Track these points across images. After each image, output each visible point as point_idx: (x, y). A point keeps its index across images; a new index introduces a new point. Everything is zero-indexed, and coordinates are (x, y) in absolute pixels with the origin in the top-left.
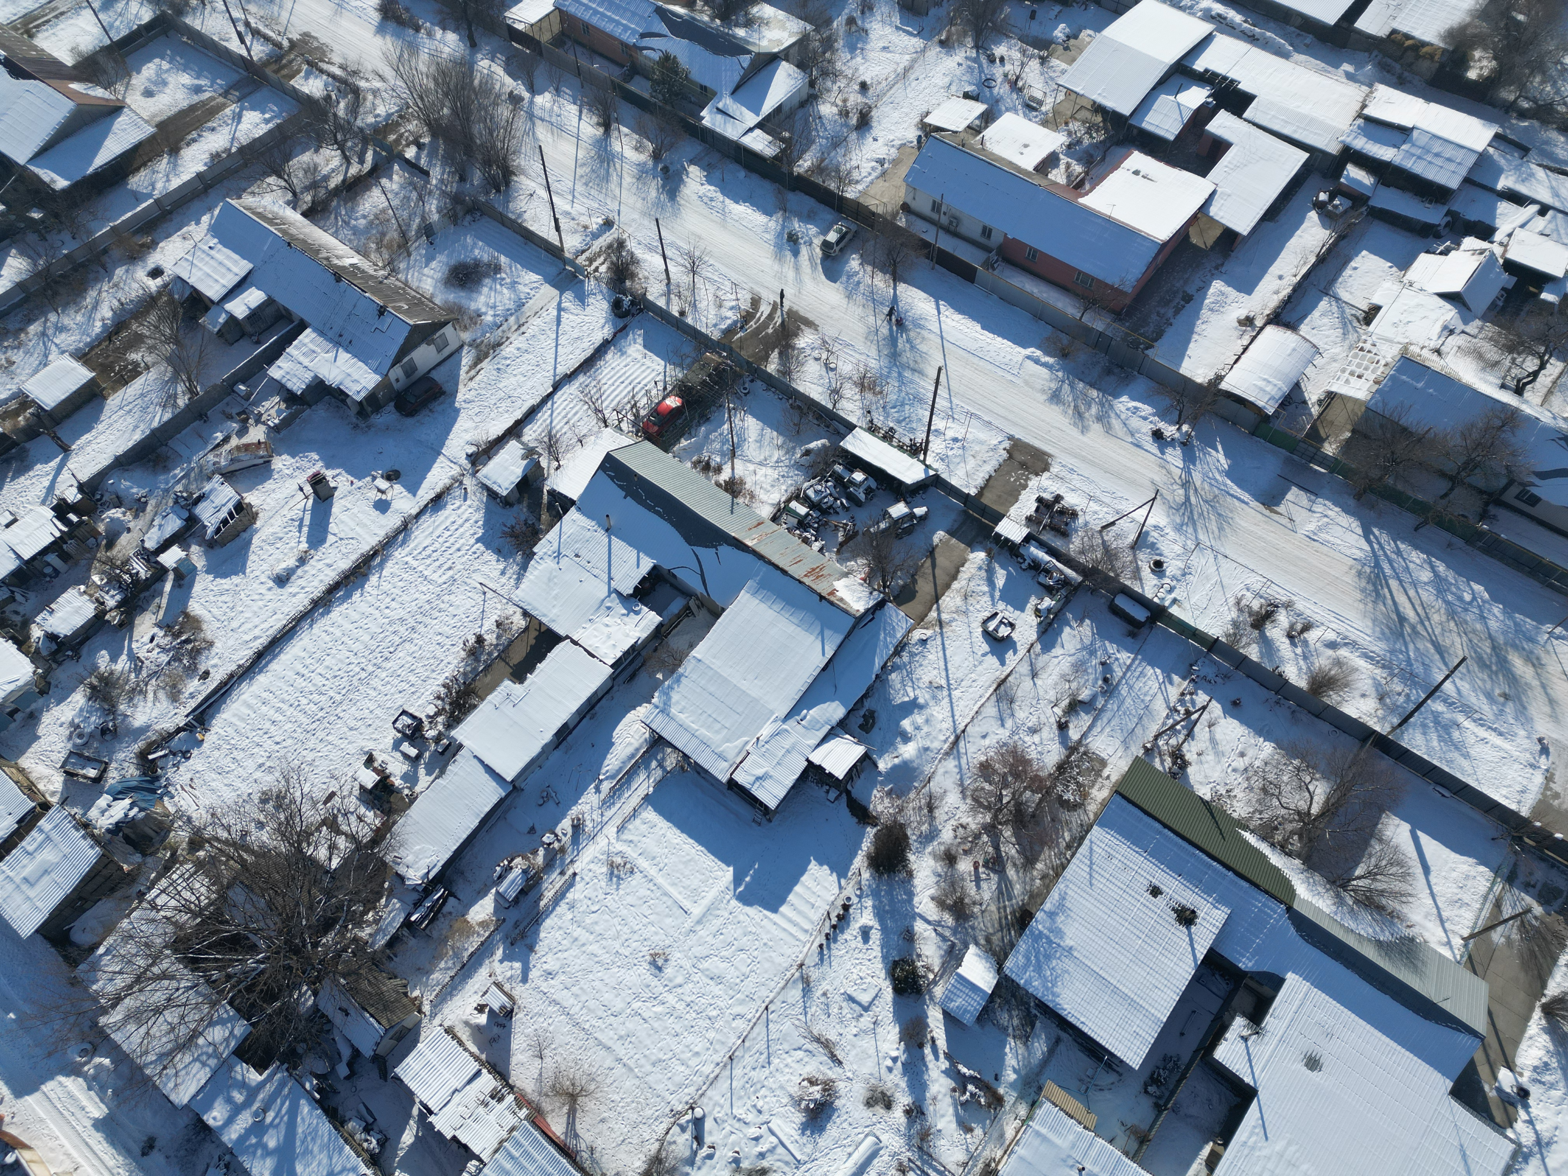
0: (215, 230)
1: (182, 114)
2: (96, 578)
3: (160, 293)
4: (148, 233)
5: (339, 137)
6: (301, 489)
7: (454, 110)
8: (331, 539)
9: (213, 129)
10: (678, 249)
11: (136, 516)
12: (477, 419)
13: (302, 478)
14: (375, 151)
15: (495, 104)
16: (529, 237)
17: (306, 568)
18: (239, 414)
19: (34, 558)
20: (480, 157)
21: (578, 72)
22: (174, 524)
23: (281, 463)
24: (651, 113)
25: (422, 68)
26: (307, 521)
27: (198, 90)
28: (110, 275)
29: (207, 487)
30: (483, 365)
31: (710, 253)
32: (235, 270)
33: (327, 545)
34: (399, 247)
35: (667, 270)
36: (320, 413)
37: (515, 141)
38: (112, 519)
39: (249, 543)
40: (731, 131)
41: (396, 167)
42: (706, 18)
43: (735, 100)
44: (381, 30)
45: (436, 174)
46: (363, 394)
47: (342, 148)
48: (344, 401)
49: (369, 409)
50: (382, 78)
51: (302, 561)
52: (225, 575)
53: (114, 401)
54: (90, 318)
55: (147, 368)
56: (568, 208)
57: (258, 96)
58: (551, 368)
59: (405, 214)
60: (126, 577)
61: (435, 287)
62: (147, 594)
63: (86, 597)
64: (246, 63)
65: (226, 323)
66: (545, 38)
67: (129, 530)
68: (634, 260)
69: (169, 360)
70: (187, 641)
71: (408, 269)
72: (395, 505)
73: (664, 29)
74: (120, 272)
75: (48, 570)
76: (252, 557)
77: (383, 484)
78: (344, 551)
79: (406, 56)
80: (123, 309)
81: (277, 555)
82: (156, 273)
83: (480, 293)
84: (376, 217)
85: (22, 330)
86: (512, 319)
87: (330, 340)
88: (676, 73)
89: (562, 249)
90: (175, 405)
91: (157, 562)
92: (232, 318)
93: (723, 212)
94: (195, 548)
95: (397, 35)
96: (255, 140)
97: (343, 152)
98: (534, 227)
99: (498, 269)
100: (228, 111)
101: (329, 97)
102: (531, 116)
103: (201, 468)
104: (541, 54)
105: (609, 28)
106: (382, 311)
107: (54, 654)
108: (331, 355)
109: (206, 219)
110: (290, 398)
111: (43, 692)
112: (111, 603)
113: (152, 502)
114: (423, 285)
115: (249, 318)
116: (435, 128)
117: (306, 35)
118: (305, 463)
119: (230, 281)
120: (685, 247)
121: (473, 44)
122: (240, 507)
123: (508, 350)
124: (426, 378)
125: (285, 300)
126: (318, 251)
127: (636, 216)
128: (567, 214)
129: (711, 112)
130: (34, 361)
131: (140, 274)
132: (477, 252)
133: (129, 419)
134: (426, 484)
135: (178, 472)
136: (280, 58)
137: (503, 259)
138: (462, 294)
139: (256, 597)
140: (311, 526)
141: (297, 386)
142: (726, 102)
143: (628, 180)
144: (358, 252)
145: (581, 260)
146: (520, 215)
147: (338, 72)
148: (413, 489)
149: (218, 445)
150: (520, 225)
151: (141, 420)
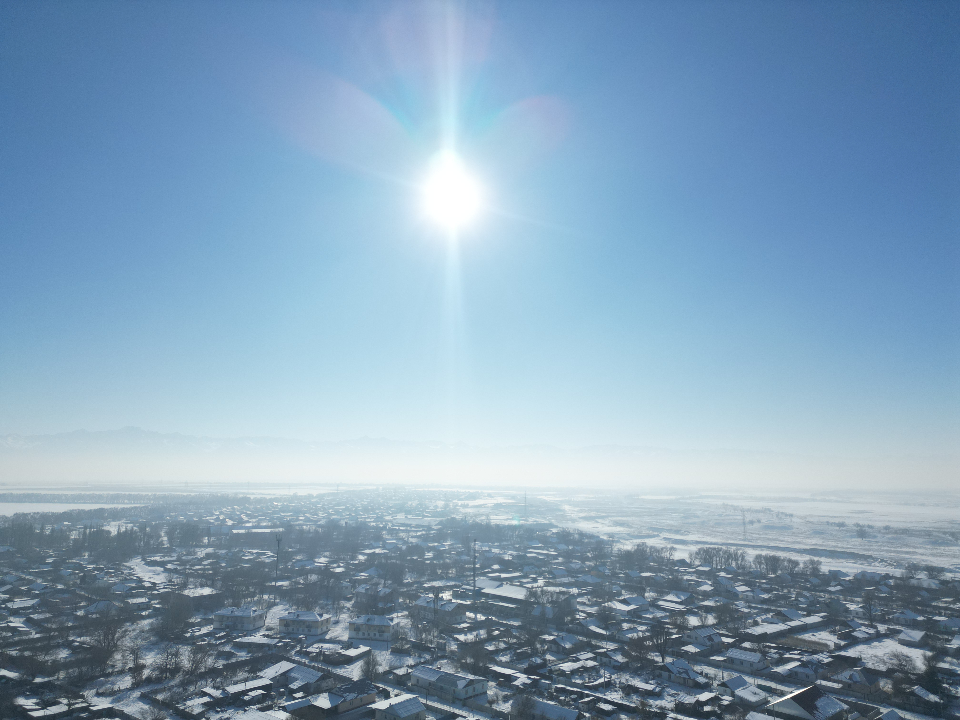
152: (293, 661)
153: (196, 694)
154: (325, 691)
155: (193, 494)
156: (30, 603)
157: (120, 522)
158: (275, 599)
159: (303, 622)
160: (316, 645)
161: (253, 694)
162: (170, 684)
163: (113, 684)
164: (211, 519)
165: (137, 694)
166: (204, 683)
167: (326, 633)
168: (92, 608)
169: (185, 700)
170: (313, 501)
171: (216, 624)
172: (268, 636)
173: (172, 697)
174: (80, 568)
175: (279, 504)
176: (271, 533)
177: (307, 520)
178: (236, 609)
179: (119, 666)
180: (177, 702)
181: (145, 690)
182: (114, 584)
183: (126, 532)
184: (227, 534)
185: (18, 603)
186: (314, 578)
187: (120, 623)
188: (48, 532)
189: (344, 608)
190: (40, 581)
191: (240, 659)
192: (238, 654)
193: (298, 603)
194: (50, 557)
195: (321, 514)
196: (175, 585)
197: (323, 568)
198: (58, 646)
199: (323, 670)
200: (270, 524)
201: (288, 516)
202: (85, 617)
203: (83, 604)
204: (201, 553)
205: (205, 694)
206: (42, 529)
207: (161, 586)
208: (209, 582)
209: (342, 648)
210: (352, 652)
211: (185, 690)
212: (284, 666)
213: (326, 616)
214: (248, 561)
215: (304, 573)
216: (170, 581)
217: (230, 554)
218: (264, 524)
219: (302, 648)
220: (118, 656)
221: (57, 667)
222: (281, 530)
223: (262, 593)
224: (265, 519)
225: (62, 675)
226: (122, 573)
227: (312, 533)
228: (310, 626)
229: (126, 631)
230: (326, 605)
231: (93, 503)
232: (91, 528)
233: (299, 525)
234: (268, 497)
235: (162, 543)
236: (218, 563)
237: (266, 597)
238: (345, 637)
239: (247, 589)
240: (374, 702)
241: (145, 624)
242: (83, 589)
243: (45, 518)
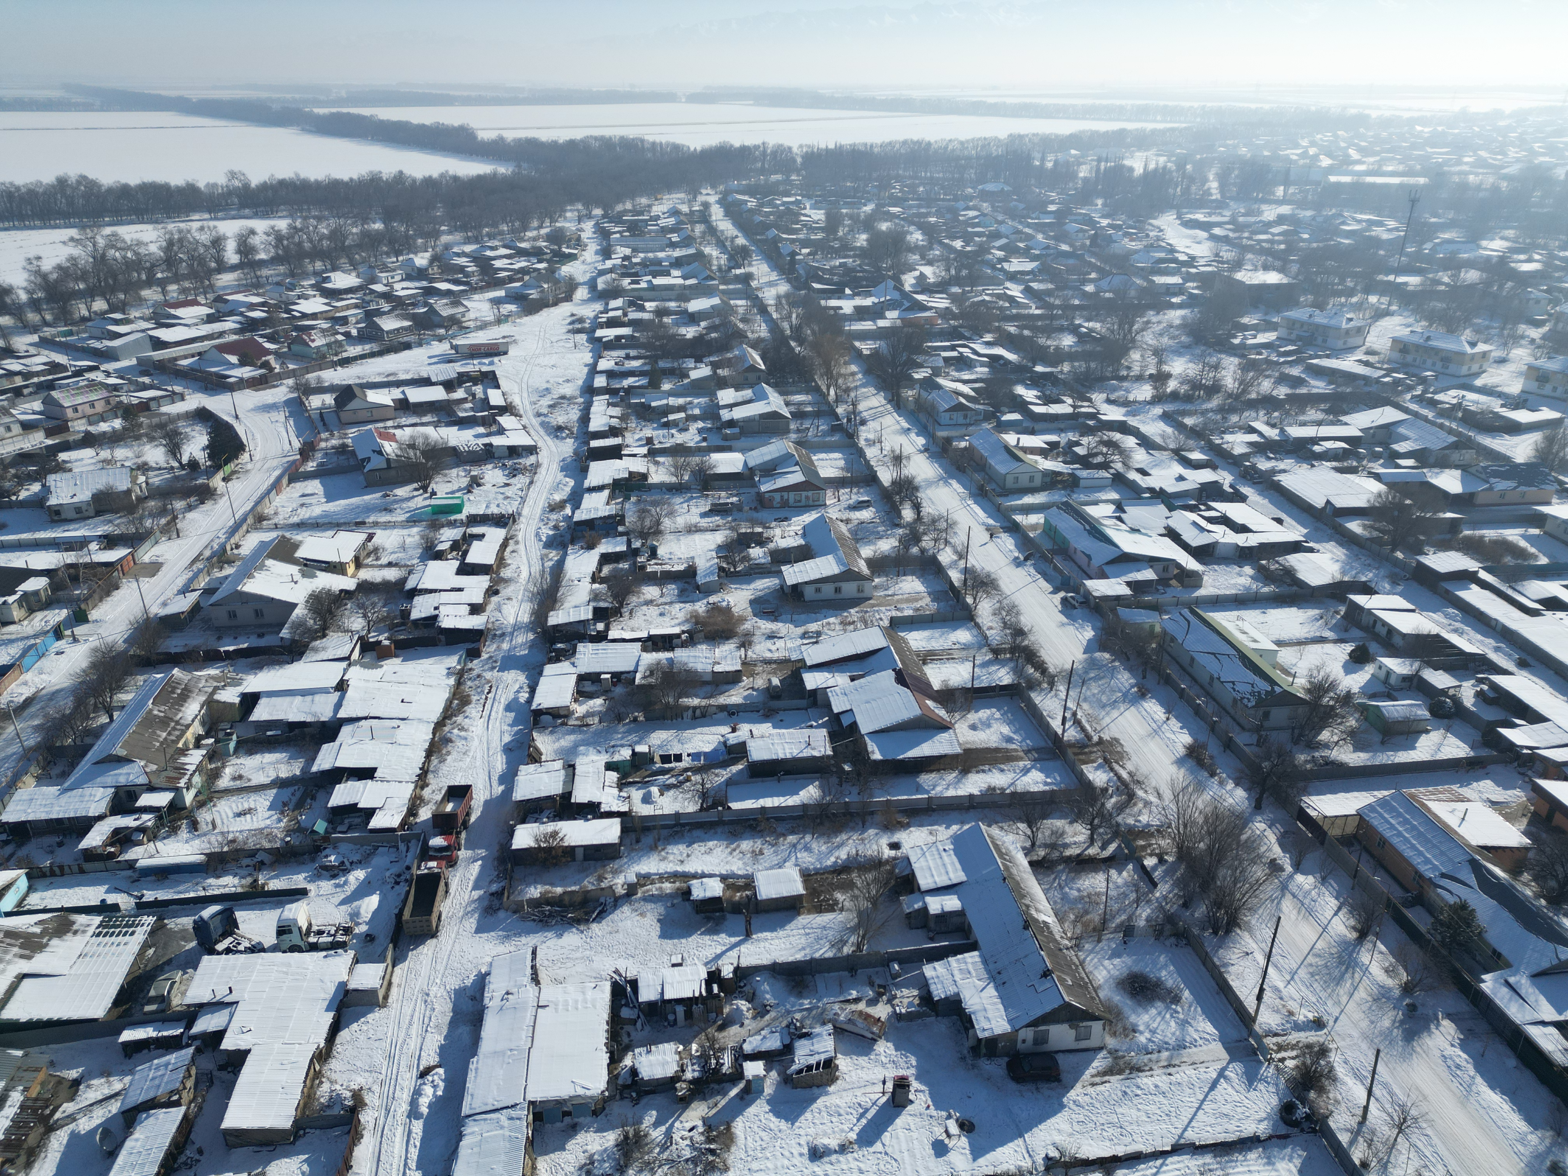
0: (956, 840)
1: (988, 750)
2: (694, 1047)
3: (887, 861)
4: (908, 816)
5: (1096, 821)
6: (884, 1082)
7: (1210, 849)
8: (878, 1146)
9: (1002, 771)
10: (1391, 1094)
11: (754, 1018)
12: (1077, 1127)
13: (892, 1073)
14: (1119, 846)
15: (1253, 862)
16: (1225, 990)
17: (842, 1158)
18: (880, 986)
19: (670, 1001)
20: (1213, 896)
21: (1355, 874)
22: (774, 1043)
23: (884, 1048)
24: (1421, 947)
25: (1200, 804)
26: (869, 1115)
27: (1009, 740)
28: (864, 828)
29: (818, 1030)
30: (1114, 1079)
31: (1431, 1122)
32: (952, 875)
33: (871, 1150)
34: (1094, 930)
35: (1366, 1109)
36: (941, 1026)
37: (1255, 901)
38: (738, 1008)
39: (814, 1100)
40: (1515, 1012)
41: (1130, 866)
42: (1529, 893)
43: (1534, 984)
44: (1180, 762)
45: (1163, 889)
46: (987, 1034)
47: (1093, 830)
48: (967, 1030)
49: (984, 1051)
50: (1159, 796)
51: (843, 1149)
52: (778, 1114)
53: (803, 920)
54: (830, 852)
55: (842, 910)
56: (1281, 985)
57: (1051, 764)
58: (1181, 1127)
59: (1116, 907)
60: (713, 1061)
61: (1106, 981)
62: (716, 1087)
63: (677, 1057)
64: (1056, 739)
65: (919, 910)
66: (1334, 832)
67: (742, 1025)
68: (1330, 1074)
69: (860, 914)
70: (712, 1152)
71: (1091, 952)
72: (952, 1156)
73: (1472, 880)
74: (872, 832)
75: (671, 1017)
76: (808, 1115)
77: (954, 1129)
78: (882, 1167)
79: (1190, 789)
80: (855, 859)
81: (827, 1128)
82: (895, 846)
83: (1147, 1012)
84: (1089, 896)
85: (784, 835)
86: (1165, 1054)
87: (989, 972)
88: (1469, 925)
89: (1254, 1020)
90: (840, 950)
91: (741, 1066)
92: (925, 909)
93: (1469, 1088)
94: (774, 1074)
95: (1192, 773)
96: (1029, 793)
97: (1092, 835)
98: (1234, 984)
99: (1176, 1000)
100: (1021, 764)
101: (1106, 790)
102: (1284, 888)
103: (824, 1010)
104: (1322, 843)
105: (1408, 853)
106: (1046, 974)
107: (625, 1087)
108: (981, 984)
109: (955, 828)
110: (926, 998)
111: (595, 1113)
112: (689, 1075)
113: (772, 1014)
114: (1096, 973)
115: (937, 916)
116: (1184, 853)
117: (1117, 740)
118: (901, 1061)
119: (942, 881)
120: (1402, 1097)
121: (1258, 807)
122: (829, 1064)
123: (1145, 1081)
124: (1050, 1057)
125: (973, 918)
126: (1024, 896)
127: (1355, 1034)
128: (1276, 990)
129: (1495, 980)
130: (775, 860)
131: (884, 841)
132: (1164, 973)
133: (803, 941)
134: (990, 1157)
135: (806, 1003)
136: (1084, 746)
137: (1186, 994)
138: (1129, 1002)
139: (787, 1153)
140: (870, 1122)
141: (939, 992)
142: (1522, 981)
143: (1361, 994)
144: (1056, 915)
145: (1270, 1041)
146: (1226, 965)
147: (1124, 775)
148: (977, 1152)
149: (848, 1001)
150: (1221, 974)
151: (810, 945)
152: (1406, 410)
153: (1241, 428)
154: (1457, 467)
155: (1267, 107)
156: (1029, 266)
157: (1149, 153)
158: (1390, 304)
159: (1436, 351)
160: (1453, 393)
161: (1329, 445)
162: (1204, 406)
163: (1128, 391)
164: (1293, 154)
165: (1158, 410)
166: (1254, 414)
167: (1477, 375)
168: (1104, 284)
169: (1224, 432)
170: (1502, 123)
171: (1282, 332)
172: (1367, 364)
173: (1205, 424)
174: (1091, 222)
175: (1427, 130)
176: (1401, 186)
177: (1481, 163)
178: (1318, 312)
179: (1136, 370)
180: (1212, 432)
181: (1170, 407)
182: (1136, 252)
183: (1156, 170)
184: (1318, 183)
185: (1016, 265)
186: (1472, 276)
187: (1140, 309)
188: (1050, 165)
189: (1523, 337)
190: (1040, 237)
191: (1315, 391)
192: (1313, 382)
193: (1431, 317)
194: (1053, 202)
195: (1513, 153)
196: (1223, 263)
197: (1494, 260)
198: (1061, 329)
199: (1458, 434)
200: (1401, 168)
201: (1439, 155)
202: (1096, 294)
203: (1093, 275)
204: (1269, 213)
205: (1252, 430)
206: (1043, 160)
207: (1202, 262)
208: (1278, 263)
209: (1502, 406)
210: (1523, 416)
211: (1224, 418)
212: (1387, 415)
213: (1482, 347)
214: (1349, 234)
215: (1453, 264)
216: (1217, 255)
217: (1320, 219)
218: (1390, 168)
219: (1425, 392)
220: (1135, 355)
221: (1058, 356)
222: (1422, 180)
223: (1368, 291)
224: (1393, 159)
225: (1066, 367)
226: (1148, 236)
227: (1486, 190)
228: (1447, 359)
229: (1148, 322)
230: (1488, 328)
231: (1110, 120)
232: (1106, 161)
233: (1460, 173)
234: (1406, 115)
235: (1208, 192)
236: (1296, 232)
237: (1373, 299)
238: (1515, 388)
239: (1342, 281)
240: (1548, 503)
241: (1175, 316)
242: (1094, 254)
243: (1047, 143)
